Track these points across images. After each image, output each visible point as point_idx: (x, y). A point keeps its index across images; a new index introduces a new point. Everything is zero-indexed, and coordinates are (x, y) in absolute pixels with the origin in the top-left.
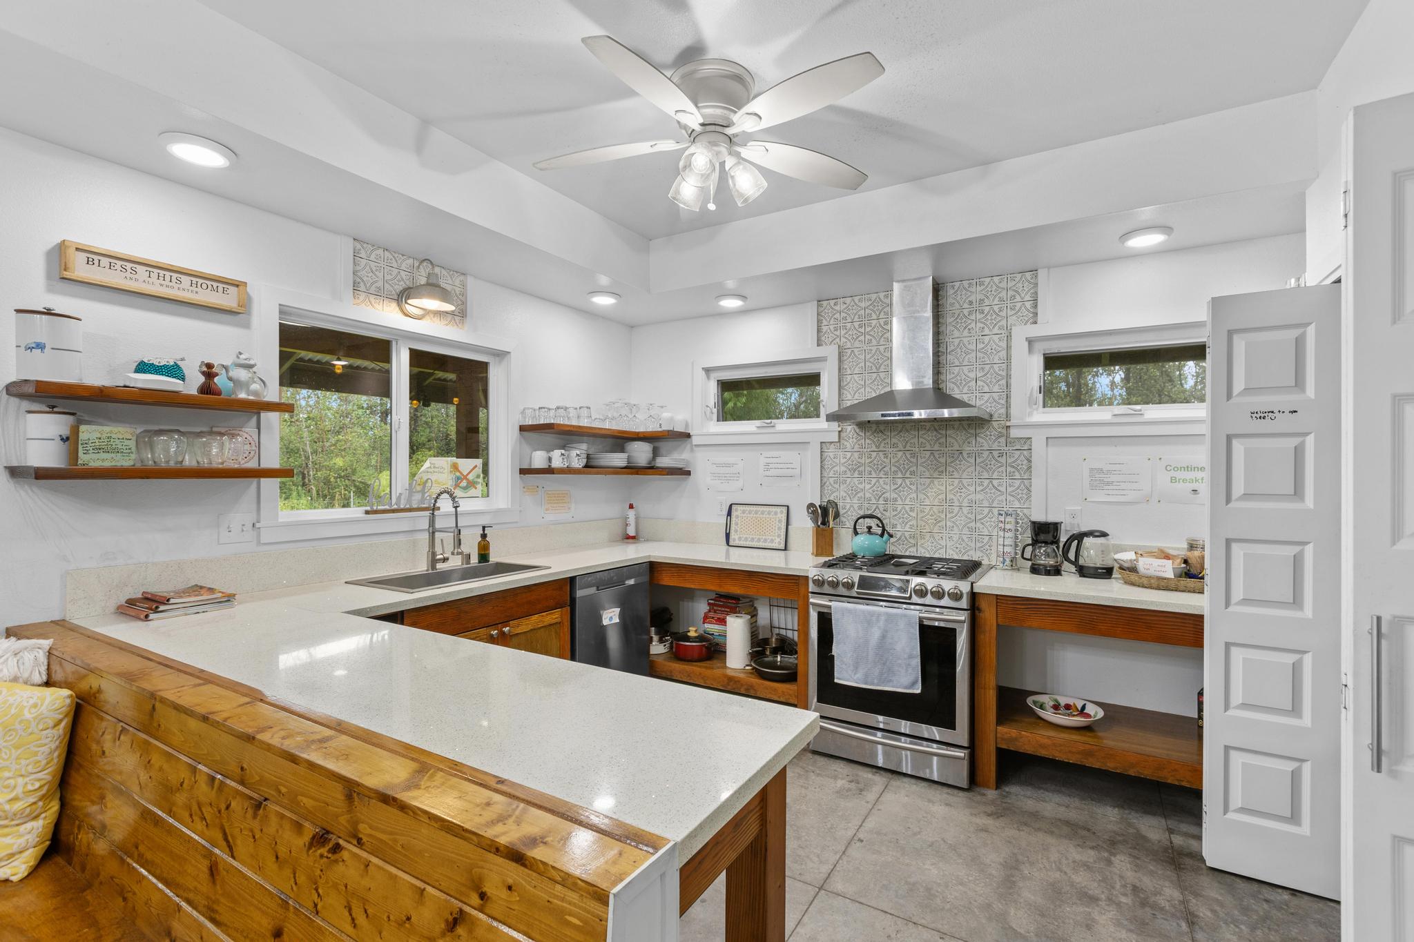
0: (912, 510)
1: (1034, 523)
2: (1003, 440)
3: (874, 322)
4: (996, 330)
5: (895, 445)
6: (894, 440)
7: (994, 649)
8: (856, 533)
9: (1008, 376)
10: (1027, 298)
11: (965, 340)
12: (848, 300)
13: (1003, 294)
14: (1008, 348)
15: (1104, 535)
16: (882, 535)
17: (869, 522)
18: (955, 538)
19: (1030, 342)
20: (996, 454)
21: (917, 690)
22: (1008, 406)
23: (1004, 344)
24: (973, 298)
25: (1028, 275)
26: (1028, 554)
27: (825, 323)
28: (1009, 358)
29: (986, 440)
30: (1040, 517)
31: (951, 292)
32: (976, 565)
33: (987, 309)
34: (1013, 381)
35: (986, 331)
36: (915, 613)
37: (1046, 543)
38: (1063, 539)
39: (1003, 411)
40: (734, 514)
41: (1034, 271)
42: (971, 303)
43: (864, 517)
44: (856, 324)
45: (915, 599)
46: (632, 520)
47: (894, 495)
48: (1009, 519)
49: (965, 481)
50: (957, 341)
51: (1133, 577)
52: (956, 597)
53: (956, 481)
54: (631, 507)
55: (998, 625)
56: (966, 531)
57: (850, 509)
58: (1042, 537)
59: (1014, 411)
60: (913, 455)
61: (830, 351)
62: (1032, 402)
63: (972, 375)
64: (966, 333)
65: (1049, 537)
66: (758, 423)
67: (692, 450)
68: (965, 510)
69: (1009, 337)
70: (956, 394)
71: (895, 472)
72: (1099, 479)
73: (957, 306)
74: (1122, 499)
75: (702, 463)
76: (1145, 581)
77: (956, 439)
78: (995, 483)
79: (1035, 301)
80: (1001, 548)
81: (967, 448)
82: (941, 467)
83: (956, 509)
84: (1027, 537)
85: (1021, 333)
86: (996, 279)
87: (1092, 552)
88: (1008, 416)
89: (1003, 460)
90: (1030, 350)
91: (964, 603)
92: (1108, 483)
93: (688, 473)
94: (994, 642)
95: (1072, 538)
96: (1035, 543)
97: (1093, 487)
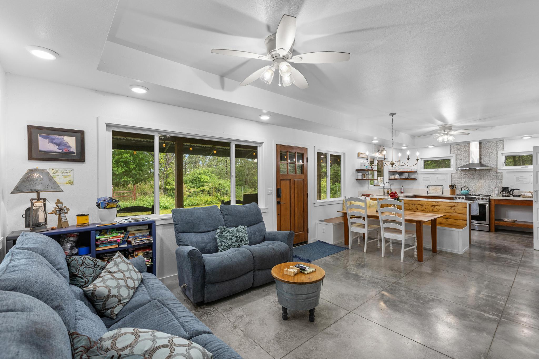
0: (474, 186)
1: (503, 188)
2: (496, 172)
3: (464, 150)
4: (494, 151)
5: (470, 173)
6: (469, 172)
7: (494, 208)
8: (462, 190)
9: (497, 160)
10: (501, 145)
11: (487, 153)
12: (458, 145)
13: (496, 145)
14: (497, 155)
15: (518, 189)
16: (468, 190)
17: (465, 188)
18: (485, 191)
19: (502, 154)
20: (494, 175)
21: (478, 215)
22: (497, 166)
23: (496, 154)
24: (489, 145)
25: (501, 141)
26: (501, 193)
27: (452, 149)
28: (497, 157)
29: (491, 172)
30: (504, 186)
31: (483, 144)
32: (490, 196)
33: (492, 147)
34: (498, 161)
35: (492, 152)
36: (478, 202)
37: (506, 191)
38: (509, 191)
39: (496, 167)
40: (429, 187)
41: (503, 141)
42: (488, 146)
43: (463, 187)
44: (460, 150)
45: (477, 200)
46: (403, 189)
47: (470, 183)
48: (497, 187)
49: (487, 180)
50: (485, 154)
51: (524, 196)
52: (486, 199)
53: (485, 180)
54: (402, 186)
55: (495, 204)
56: (487, 190)
57: (459, 186)
58: (505, 190)
59: (498, 167)
60: (474, 175)
61: (454, 155)
62: (503, 165)
63: (489, 160)
64: (487, 152)
65: (506, 190)
66: (435, 169)
67: (418, 175)
68: (487, 186)
69: (497, 153)
70: (485, 163)
71: (470, 179)
72: (518, 179)
73: (485, 147)
74: (523, 183)
75: (420, 178)
76: (526, 197)
77: (485, 173)
78: (494, 180)
79: (503, 146)
80: (495, 192)
81: (487, 174)
82: (481, 178)
83: (485, 186)
84: (502, 190)
85: (500, 152)
86: (494, 142)
87: (516, 192)
88: (497, 168)
89: (496, 176)
90: (502, 155)
91: (488, 200)
92: (520, 180)
93: (417, 179)
94: (494, 207)
95: (512, 190)
96: (503, 191)
97: (516, 181)
